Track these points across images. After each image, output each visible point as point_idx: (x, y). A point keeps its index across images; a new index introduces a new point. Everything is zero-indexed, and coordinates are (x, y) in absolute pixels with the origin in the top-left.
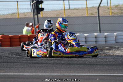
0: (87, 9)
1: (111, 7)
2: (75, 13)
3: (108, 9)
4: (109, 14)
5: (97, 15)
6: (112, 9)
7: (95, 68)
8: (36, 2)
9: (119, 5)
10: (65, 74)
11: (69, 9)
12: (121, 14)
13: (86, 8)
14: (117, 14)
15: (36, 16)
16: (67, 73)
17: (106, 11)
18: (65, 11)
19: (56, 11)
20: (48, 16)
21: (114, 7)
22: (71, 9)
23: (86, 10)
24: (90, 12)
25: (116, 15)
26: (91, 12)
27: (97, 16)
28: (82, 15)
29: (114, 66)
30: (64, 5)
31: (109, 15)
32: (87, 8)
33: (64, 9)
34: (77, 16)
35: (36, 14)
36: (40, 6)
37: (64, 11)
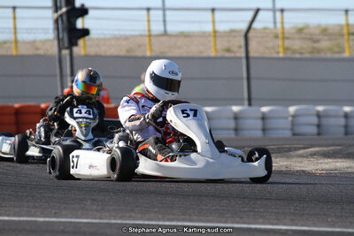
0: (215, 36)
1: (283, 33)
2: (180, 48)
3: (276, 37)
4: (278, 53)
5: (243, 55)
6: (288, 38)
7: (205, 207)
8: (68, 12)
9: (307, 27)
10: (113, 221)
11: (165, 33)
12: (311, 53)
13: (212, 34)
14: (301, 53)
15: (66, 52)
16: (121, 218)
17: (271, 44)
18: (150, 40)
19: (126, 38)
20: (103, 54)
21: (294, 31)
22: (170, 36)
23: (212, 39)
24: (222, 44)
25: (298, 56)
26: (226, 45)
27: (240, 58)
28: (201, 52)
29: (259, 202)
30: (149, 21)
31: (275, 55)
32: (215, 32)
33: (147, 33)
34: (185, 55)
35: (66, 45)
36: (80, 24)
37: (147, 39)
